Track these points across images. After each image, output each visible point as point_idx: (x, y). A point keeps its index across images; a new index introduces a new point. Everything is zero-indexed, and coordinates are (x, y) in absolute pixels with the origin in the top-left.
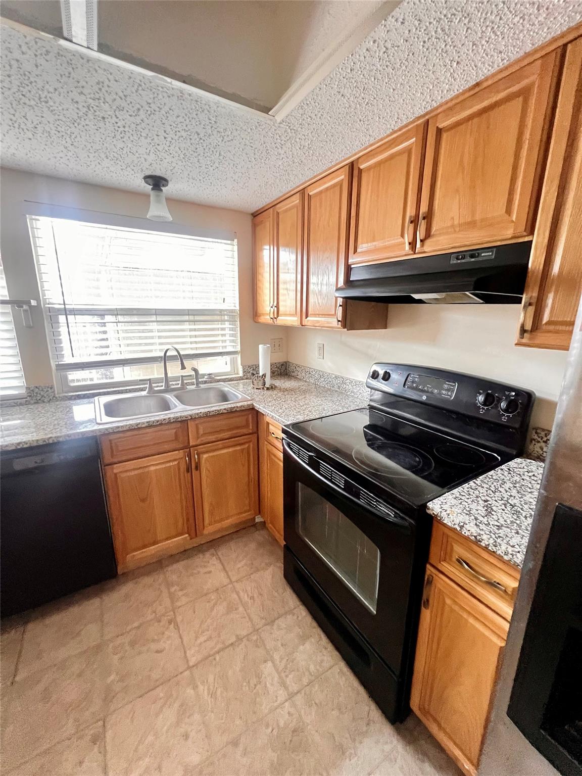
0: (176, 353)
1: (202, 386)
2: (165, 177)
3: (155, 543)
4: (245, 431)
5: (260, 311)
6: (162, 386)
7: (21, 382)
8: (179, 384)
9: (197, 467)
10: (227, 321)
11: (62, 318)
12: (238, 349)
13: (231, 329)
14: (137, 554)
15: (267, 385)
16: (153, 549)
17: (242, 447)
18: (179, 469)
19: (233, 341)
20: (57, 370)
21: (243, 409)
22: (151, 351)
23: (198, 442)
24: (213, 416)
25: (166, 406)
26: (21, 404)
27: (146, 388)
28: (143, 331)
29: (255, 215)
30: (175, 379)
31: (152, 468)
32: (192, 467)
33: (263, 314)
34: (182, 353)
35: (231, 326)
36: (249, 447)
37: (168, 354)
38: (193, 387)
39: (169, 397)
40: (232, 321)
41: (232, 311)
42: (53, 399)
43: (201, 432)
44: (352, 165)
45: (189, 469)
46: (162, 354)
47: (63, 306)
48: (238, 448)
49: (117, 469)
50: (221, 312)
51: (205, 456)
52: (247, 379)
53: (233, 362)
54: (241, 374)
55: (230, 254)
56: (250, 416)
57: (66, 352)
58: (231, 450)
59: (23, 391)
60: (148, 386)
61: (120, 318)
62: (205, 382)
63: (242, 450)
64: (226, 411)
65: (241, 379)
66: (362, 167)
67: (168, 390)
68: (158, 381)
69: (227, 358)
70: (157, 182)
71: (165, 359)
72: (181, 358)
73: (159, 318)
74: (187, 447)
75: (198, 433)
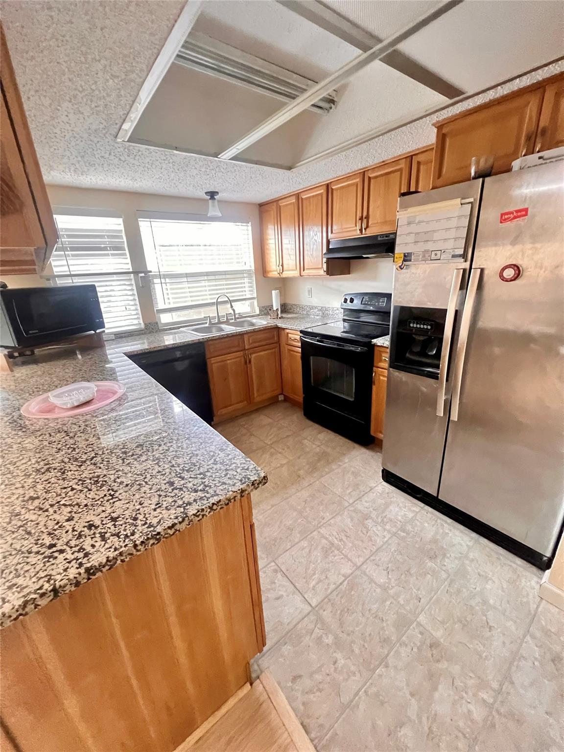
2: (216, 191)
3: (230, 405)
4: (271, 341)
5: (268, 269)
6: (216, 321)
7: (140, 321)
8: (224, 319)
9: (250, 362)
10: (246, 277)
11: (158, 281)
12: (255, 295)
13: (249, 283)
14: (224, 411)
15: (279, 316)
16: (230, 409)
17: (272, 351)
18: (241, 362)
19: (250, 291)
20: (157, 313)
21: (272, 327)
23: (250, 347)
24: (257, 331)
26: (142, 334)
29: (261, 205)
30: (223, 316)
31: (228, 362)
32: (247, 362)
33: (271, 271)
35: (249, 281)
36: (275, 351)
37: (219, 300)
38: (233, 321)
40: (250, 277)
41: (250, 270)
42: (157, 331)
43: (251, 341)
44: (328, 185)
45: (246, 363)
47: (158, 273)
48: (270, 351)
49: (213, 360)
50: (241, 272)
51: (253, 356)
52: (262, 315)
53: (252, 305)
54: (258, 312)
55: (246, 232)
56: (275, 332)
57: (161, 302)
58: (266, 352)
59: (143, 326)
60: (208, 321)
62: (238, 318)
63: (272, 353)
65: (258, 315)
66: (333, 188)
67: (220, 322)
68: (214, 318)
69: (248, 302)
70: (212, 195)
71: (217, 303)
72: (231, 301)
75: (249, 342)
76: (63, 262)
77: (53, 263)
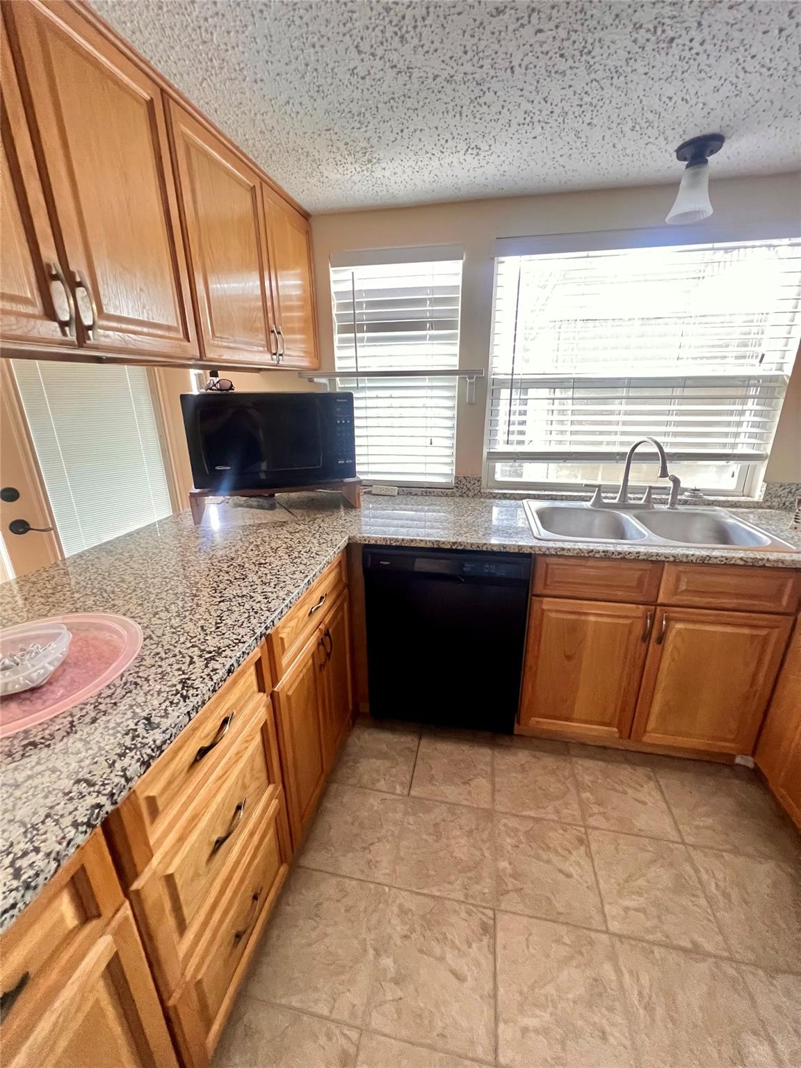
0: (656, 450)
1: (681, 508)
2: (721, 134)
3: (567, 719)
4: (769, 606)
6: (615, 498)
7: (450, 470)
8: (641, 499)
9: (661, 639)
10: (753, 397)
11: (505, 393)
12: (767, 450)
13: (758, 413)
14: (543, 722)
17: (755, 632)
18: (630, 632)
20: (488, 459)
21: (781, 565)
22: (600, 443)
23: (674, 600)
24: (716, 565)
25: (619, 532)
26: (447, 495)
27: (591, 497)
28: (601, 413)
30: (640, 490)
31: (592, 618)
32: (652, 636)
34: (666, 450)
35: (758, 408)
36: (765, 640)
38: (664, 507)
39: (628, 518)
40: (765, 397)
41: (772, 379)
42: (479, 494)
43: (683, 587)
45: (646, 637)
46: (628, 450)
47: (510, 377)
48: (746, 631)
49: (547, 604)
50: (745, 382)
51: (679, 626)
52: (770, 507)
53: (746, 474)
54: (758, 495)
56: (790, 583)
57: (501, 436)
58: (729, 629)
59: (450, 480)
60: (595, 495)
62: (685, 502)
63: (753, 637)
64: (742, 563)
65: (757, 505)
67: (624, 505)
68: (613, 489)
69: (735, 466)
70: (703, 149)
71: (632, 457)
72: (665, 458)
73: (633, 393)
74: (655, 604)
75: (677, 587)
76: (351, 352)
77: (337, 353)
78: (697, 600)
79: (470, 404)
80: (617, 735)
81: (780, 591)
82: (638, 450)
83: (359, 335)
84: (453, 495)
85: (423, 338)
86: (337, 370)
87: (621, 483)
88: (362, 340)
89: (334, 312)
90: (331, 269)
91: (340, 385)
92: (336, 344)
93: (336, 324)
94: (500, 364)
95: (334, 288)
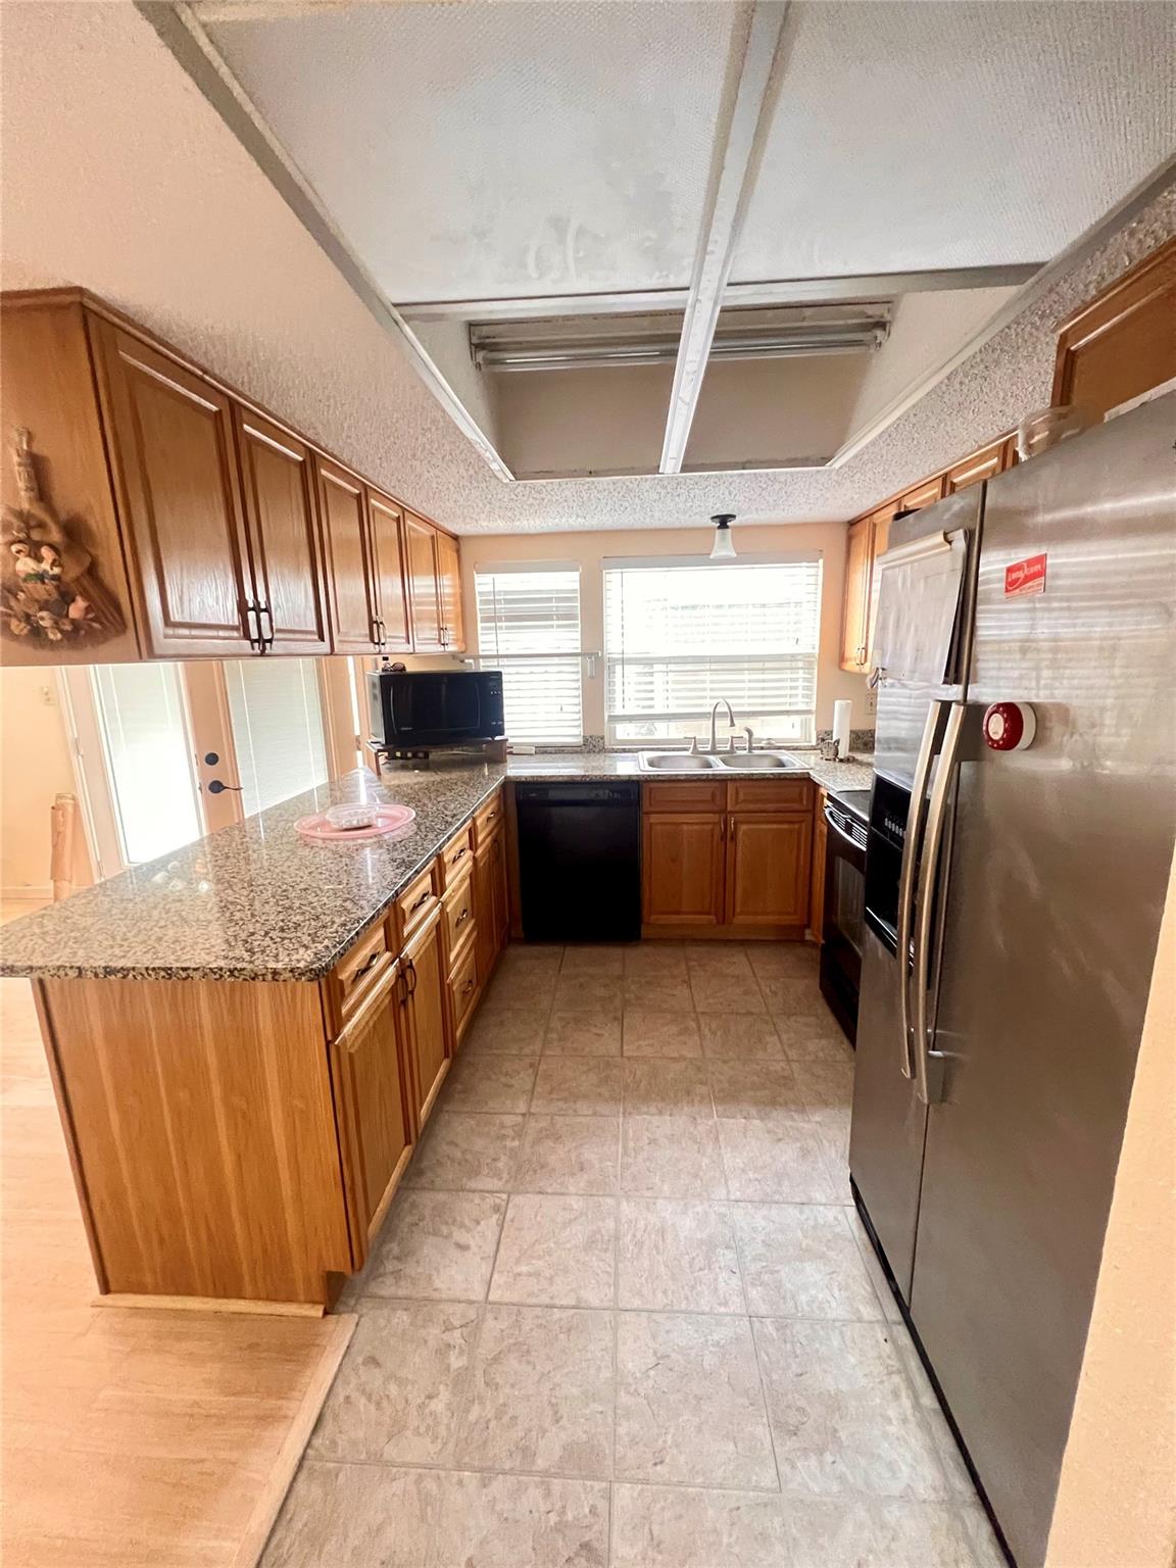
0: (728, 709)
1: (756, 752)
2: (729, 513)
3: (678, 913)
4: (796, 806)
5: (846, 655)
6: (708, 747)
7: (579, 731)
8: (727, 747)
9: (734, 838)
10: (802, 668)
11: (618, 668)
12: (813, 707)
13: (805, 680)
14: (664, 919)
15: (841, 756)
16: (675, 919)
17: (791, 826)
18: (712, 836)
19: (807, 696)
20: (609, 721)
21: (795, 777)
22: (701, 706)
23: (737, 808)
24: (757, 780)
25: (707, 765)
26: (576, 752)
28: (695, 682)
29: (852, 523)
30: (725, 741)
31: (685, 827)
32: (728, 837)
33: (851, 659)
34: (733, 709)
35: (807, 676)
36: (800, 829)
38: (745, 752)
39: (713, 757)
40: (808, 668)
41: (810, 655)
42: (603, 750)
43: (741, 797)
45: (723, 837)
46: (712, 711)
47: (621, 656)
48: (786, 826)
49: (654, 818)
50: (793, 657)
51: (744, 827)
53: (805, 725)
54: (813, 742)
55: (812, 580)
56: (805, 789)
57: (618, 703)
58: (775, 826)
59: (580, 740)
60: (692, 745)
61: (672, 667)
62: (762, 749)
63: (791, 831)
65: (809, 748)
67: (714, 752)
70: (723, 521)
73: (713, 667)
74: (724, 811)
76: (492, 637)
77: (481, 638)
78: (752, 807)
79: (592, 677)
80: (715, 922)
81: (801, 794)
82: (718, 710)
83: (499, 624)
84: (581, 752)
85: (552, 626)
86: (481, 653)
87: (710, 737)
88: (501, 628)
89: (478, 606)
90: (476, 575)
91: (484, 666)
92: (479, 631)
93: (479, 616)
94: (613, 645)
95: (478, 589)
